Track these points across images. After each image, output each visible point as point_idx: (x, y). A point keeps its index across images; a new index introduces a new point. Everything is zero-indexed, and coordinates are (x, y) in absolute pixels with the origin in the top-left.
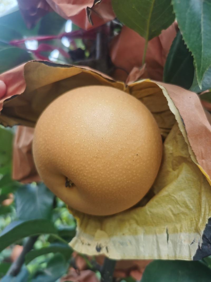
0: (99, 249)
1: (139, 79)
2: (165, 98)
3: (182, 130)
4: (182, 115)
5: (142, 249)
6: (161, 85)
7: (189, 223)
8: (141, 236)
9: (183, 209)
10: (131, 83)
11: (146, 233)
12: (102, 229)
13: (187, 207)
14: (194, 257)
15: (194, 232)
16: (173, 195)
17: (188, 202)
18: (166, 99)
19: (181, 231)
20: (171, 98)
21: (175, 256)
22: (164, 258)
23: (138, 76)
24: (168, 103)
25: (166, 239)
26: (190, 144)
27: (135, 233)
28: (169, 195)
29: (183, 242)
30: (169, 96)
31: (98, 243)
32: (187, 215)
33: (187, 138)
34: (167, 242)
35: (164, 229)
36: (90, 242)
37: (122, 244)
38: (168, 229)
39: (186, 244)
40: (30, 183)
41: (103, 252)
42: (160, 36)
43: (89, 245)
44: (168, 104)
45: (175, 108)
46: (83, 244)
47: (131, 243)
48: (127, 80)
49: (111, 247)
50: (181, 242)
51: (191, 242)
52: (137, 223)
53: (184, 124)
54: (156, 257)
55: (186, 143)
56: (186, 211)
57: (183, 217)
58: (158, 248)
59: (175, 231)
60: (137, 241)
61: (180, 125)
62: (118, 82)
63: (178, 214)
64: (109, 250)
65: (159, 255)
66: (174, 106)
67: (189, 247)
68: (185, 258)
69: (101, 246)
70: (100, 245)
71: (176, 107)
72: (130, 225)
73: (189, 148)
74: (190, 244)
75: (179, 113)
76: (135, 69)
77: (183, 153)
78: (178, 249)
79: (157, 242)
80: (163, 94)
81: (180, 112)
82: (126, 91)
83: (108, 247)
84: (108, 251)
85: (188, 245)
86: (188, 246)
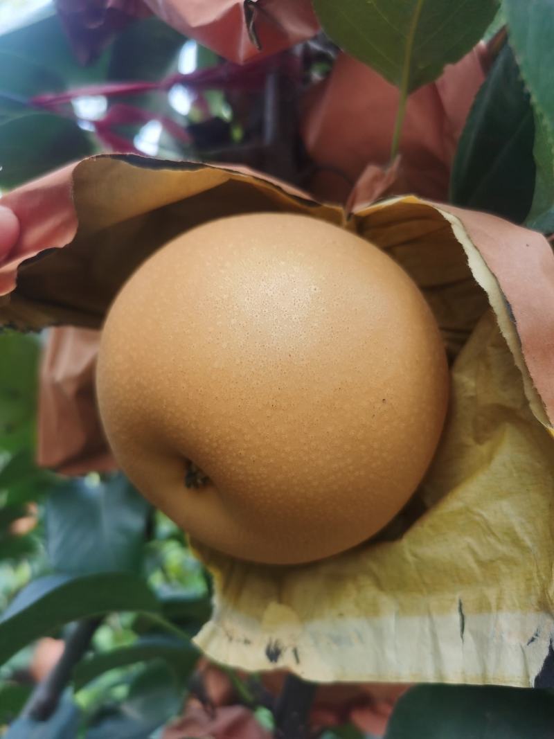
0: (273, 654)
1: (386, 195)
2: (460, 246)
3: (507, 335)
4: (507, 294)
5: (391, 655)
6: (449, 213)
7: (523, 586)
8: (389, 620)
9: (504, 549)
10: (361, 208)
11: (403, 611)
12: (280, 601)
13: (516, 542)
14: (537, 679)
15: (537, 610)
16: (477, 510)
17: (518, 529)
18: (463, 251)
19: (499, 608)
20: (476, 247)
21: (484, 676)
22: (454, 678)
23: (379, 189)
24: (469, 260)
25: (459, 629)
26: (528, 372)
27: (373, 611)
28: (467, 510)
29: (505, 636)
30: (471, 241)
31: (270, 639)
32: (516, 564)
33: (522, 355)
34: (462, 637)
35: (453, 600)
36: (249, 635)
37: (337, 640)
38: (462, 602)
39: (513, 642)
40: (84, 475)
41: (286, 661)
42: (438, 82)
43: (247, 642)
44: (467, 262)
45: (488, 272)
46: (231, 639)
47: (360, 637)
48: (350, 199)
49: (306, 650)
50: (501, 637)
51: (530, 637)
52: (379, 585)
53: (512, 317)
54: (431, 678)
55: (516, 369)
56: (515, 553)
57: (504, 569)
58: (436, 653)
59: (483, 607)
60: (379, 634)
61: (502, 320)
62: (326, 205)
63: (492, 561)
64: (300, 657)
65: (439, 671)
66: (485, 268)
67: (523, 651)
68: (511, 681)
69: (280, 647)
70: (277, 642)
71: (489, 269)
72: (359, 589)
73: (526, 383)
74: (527, 643)
75: (499, 286)
76: (371, 171)
77: (505, 397)
78: (492, 656)
79: (434, 635)
80: (453, 235)
81: (501, 285)
82: (349, 228)
83: (299, 650)
84: (298, 661)
85: (521, 646)
86: (520, 650)
